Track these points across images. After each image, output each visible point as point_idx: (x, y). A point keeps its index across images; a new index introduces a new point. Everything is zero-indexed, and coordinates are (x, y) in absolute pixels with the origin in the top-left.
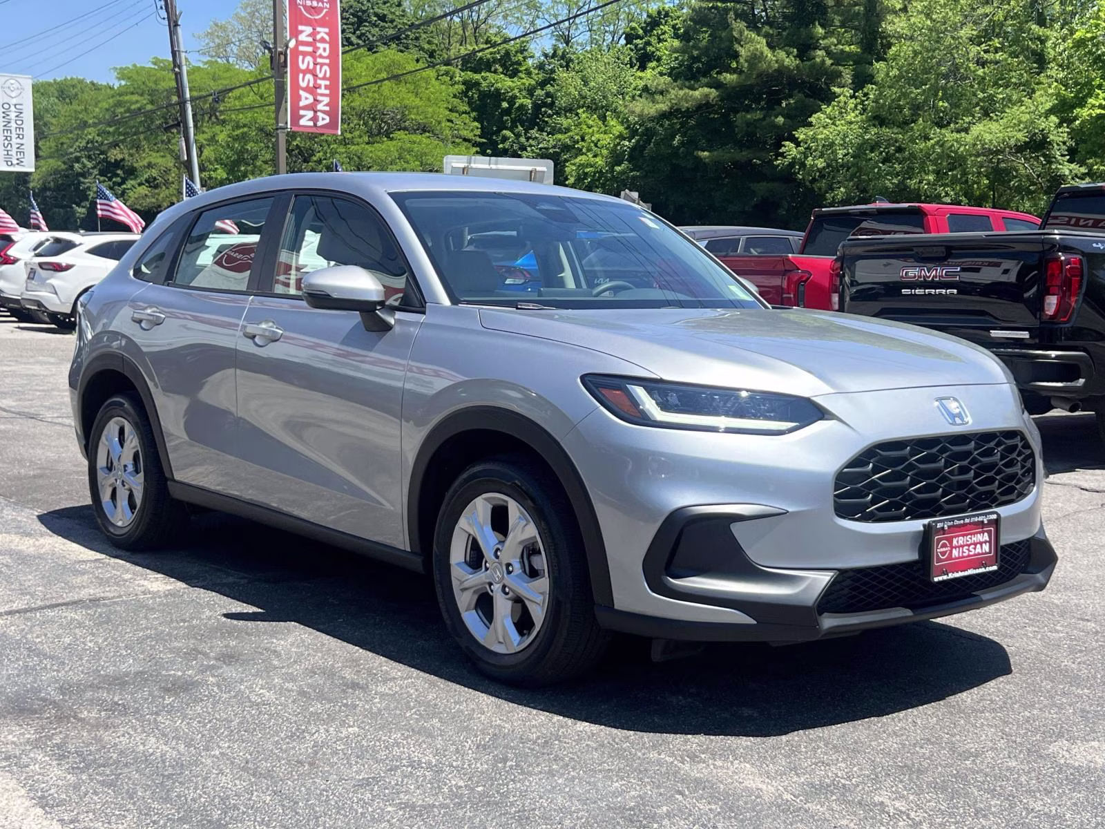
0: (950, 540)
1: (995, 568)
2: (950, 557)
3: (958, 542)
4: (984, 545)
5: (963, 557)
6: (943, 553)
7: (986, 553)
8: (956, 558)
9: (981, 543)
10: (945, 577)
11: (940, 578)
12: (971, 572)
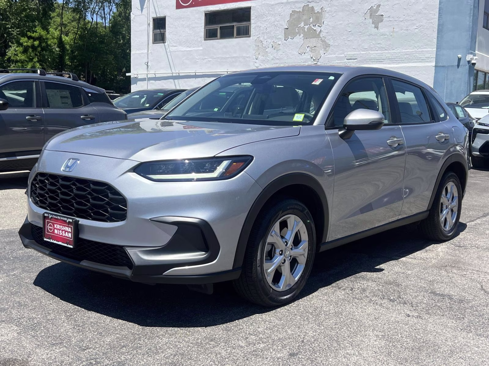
0: (54, 224)
1: (71, 247)
2: (53, 232)
3: (57, 226)
4: (69, 233)
5: (59, 235)
6: (51, 229)
7: (69, 238)
8: (56, 234)
9: (68, 232)
10: (49, 240)
11: (47, 240)
12: (60, 243)
